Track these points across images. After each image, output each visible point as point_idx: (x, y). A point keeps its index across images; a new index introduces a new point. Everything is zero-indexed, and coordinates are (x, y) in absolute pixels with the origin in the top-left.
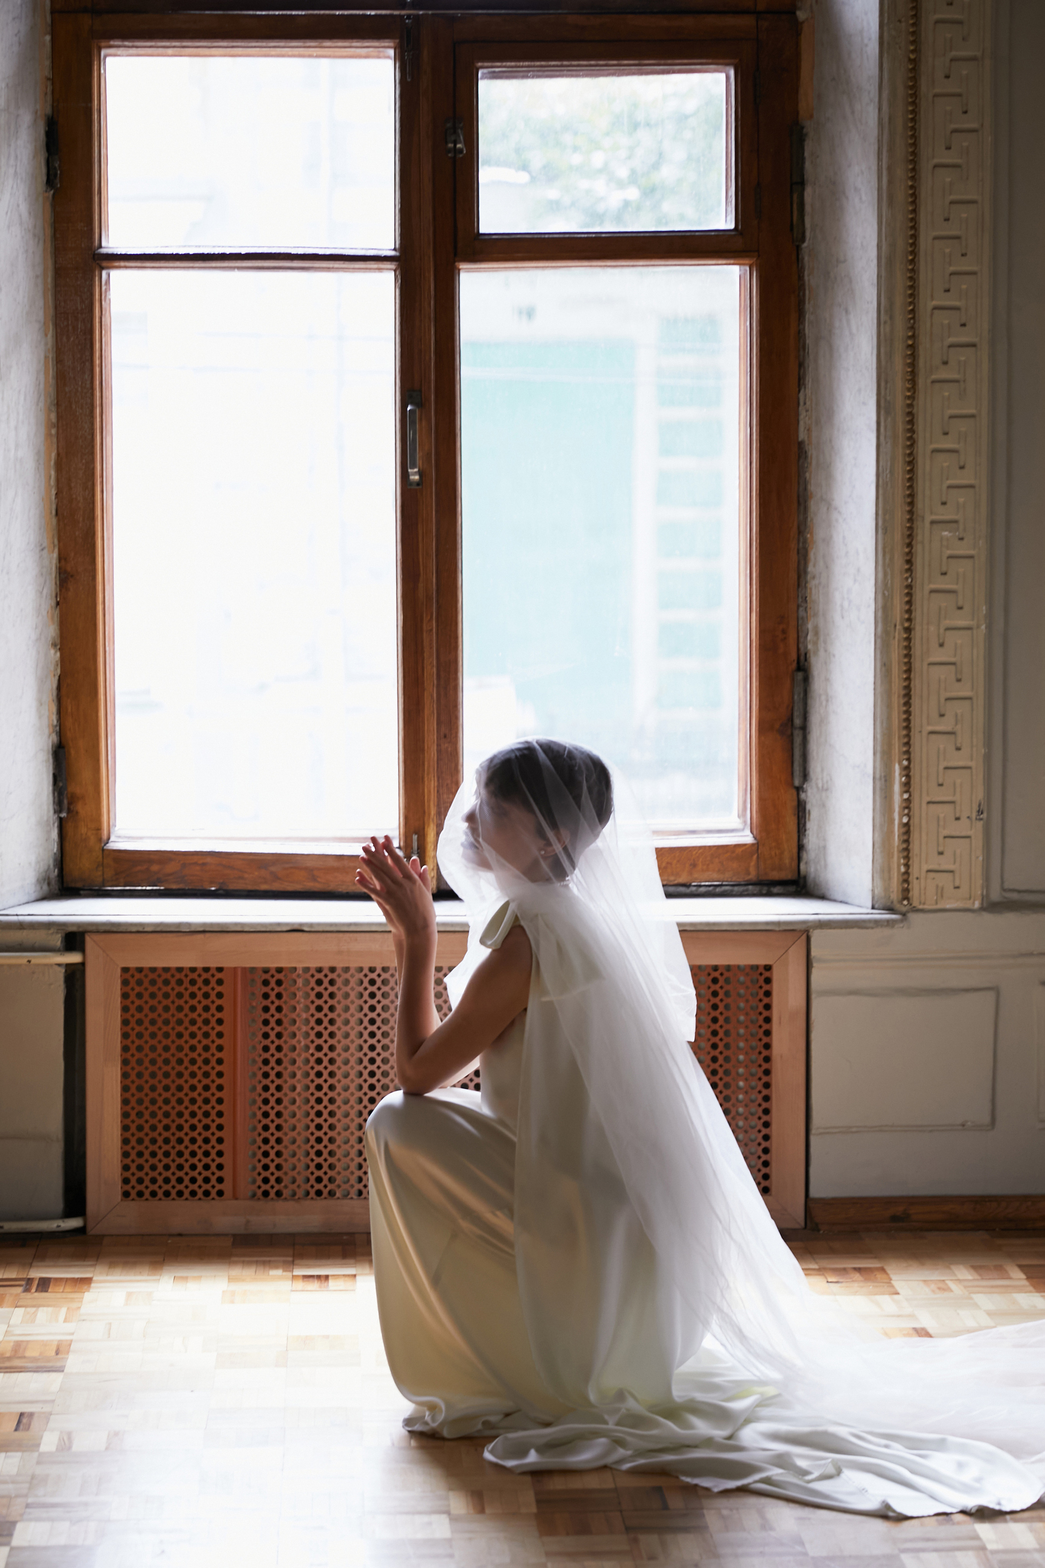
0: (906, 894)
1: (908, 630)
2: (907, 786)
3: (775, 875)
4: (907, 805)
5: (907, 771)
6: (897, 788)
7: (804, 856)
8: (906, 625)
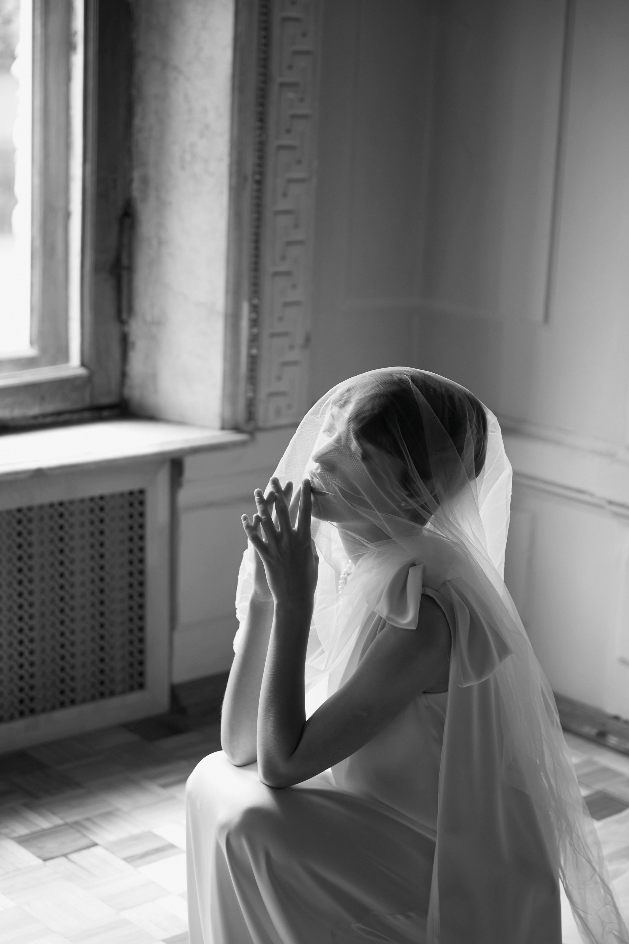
0: (251, 416)
1: (259, 182)
2: (255, 323)
3: (105, 400)
4: (254, 340)
5: (255, 309)
6: (245, 323)
7: (128, 382)
8: (258, 177)
